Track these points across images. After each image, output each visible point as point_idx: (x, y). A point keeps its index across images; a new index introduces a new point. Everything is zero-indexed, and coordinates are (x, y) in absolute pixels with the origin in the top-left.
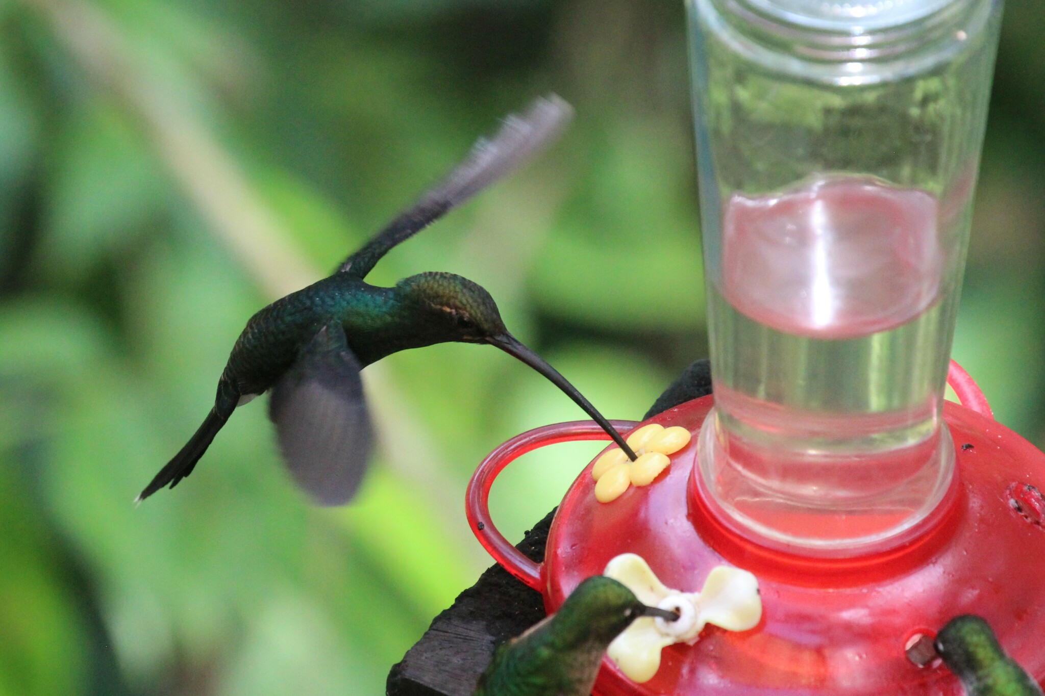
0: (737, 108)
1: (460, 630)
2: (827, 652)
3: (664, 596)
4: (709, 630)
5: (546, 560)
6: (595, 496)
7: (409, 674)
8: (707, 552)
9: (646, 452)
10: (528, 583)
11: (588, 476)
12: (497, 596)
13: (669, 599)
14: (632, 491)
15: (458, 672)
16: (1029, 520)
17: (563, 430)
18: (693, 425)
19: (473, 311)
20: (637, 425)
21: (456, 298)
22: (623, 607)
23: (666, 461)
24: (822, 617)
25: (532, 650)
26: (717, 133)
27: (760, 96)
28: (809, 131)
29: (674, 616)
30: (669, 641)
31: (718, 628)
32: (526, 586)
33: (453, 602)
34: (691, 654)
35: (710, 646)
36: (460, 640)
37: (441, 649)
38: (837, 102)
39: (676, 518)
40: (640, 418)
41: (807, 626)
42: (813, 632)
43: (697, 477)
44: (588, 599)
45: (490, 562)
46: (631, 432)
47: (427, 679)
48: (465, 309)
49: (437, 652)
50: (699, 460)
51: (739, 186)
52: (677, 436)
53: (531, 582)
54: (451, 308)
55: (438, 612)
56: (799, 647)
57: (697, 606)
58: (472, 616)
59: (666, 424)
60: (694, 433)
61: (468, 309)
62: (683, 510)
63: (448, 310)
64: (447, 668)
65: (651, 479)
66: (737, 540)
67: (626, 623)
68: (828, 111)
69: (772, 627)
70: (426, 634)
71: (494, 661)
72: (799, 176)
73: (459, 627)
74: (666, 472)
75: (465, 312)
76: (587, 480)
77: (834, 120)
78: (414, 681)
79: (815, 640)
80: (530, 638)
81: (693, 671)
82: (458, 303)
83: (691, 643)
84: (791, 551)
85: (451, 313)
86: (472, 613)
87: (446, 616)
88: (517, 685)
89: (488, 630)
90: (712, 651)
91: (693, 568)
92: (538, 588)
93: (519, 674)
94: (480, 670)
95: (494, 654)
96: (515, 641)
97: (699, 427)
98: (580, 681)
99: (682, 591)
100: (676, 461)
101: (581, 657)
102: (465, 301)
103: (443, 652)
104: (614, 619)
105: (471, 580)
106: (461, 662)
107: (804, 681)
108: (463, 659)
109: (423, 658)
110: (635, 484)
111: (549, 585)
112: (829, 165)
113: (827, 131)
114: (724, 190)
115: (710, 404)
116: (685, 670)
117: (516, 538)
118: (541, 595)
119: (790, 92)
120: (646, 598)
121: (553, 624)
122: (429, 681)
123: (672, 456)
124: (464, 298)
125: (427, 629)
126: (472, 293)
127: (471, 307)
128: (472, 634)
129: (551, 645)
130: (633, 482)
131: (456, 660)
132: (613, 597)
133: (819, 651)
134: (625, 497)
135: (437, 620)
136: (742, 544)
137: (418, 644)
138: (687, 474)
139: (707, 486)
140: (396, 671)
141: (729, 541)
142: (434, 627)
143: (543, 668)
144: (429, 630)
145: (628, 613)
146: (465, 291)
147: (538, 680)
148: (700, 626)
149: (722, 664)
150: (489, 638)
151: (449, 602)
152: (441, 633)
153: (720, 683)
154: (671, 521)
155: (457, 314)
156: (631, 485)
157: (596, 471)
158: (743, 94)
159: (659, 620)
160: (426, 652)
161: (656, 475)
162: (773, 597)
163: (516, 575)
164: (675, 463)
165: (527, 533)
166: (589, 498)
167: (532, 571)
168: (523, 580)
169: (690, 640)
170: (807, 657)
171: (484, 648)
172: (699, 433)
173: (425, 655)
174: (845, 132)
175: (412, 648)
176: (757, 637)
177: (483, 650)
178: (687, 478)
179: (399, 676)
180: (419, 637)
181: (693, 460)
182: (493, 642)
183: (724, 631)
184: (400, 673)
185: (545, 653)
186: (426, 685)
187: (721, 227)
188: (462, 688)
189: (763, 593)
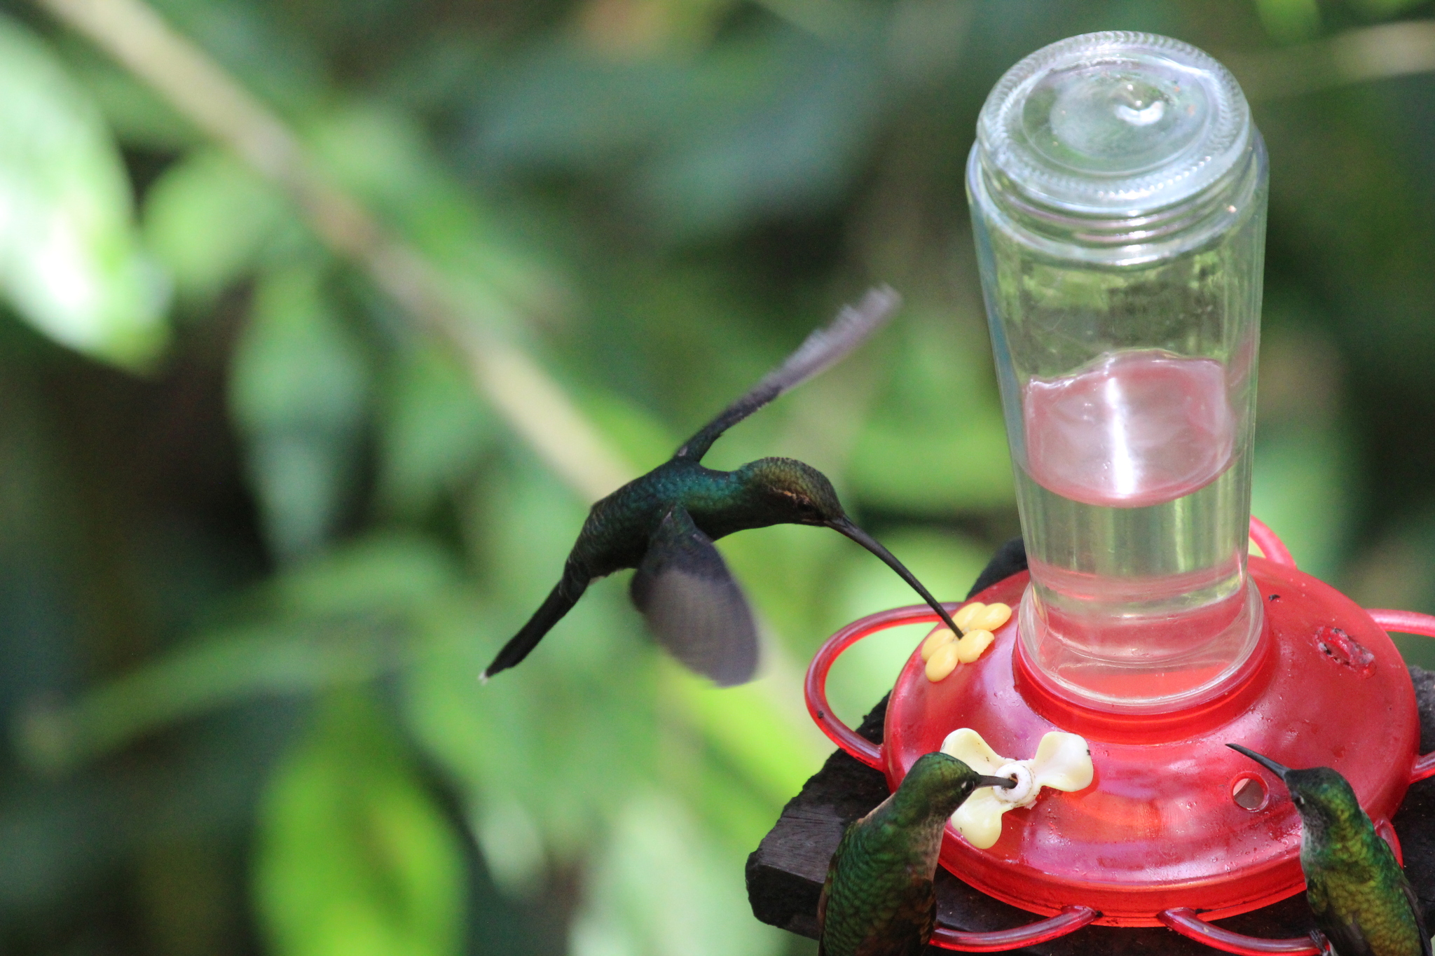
0: (1026, 297)
1: (809, 815)
2: (1159, 804)
3: (1001, 766)
4: (1046, 793)
5: (885, 740)
6: (925, 676)
7: (766, 861)
8: (1037, 720)
9: (970, 630)
10: (871, 764)
11: (918, 659)
12: (842, 780)
13: (1005, 768)
14: (960, 668)
15: (812, 854)
16: (1339, 661)
17: (890, 616)
18: (1013, 600)
19: (811, 495)
20: (960, 606)
21: (797, 484)
22: (960, 780)
23: (991, 637)
24: (1151, 771)
25: (877, 828)
26: (1010, 322)
27: (1047, 282)
28: (1097, 313)
29: (1011, 783)
30: (1008, 807)
31: (1054, 790)
32: (869, 767)
33: (800, 789)
34: (1031, 817)
35: (1047, 808)
36: (810, 824)
37: (793, 834)
38: (1120, 282)
39: (1004, 690)
40: (962, 598)
41: (1138, 781)
42: (1144, 786)
43: (1021, 649)
44: (924, 777)
45: (833, 748)
46: (955, 612)
47: (784, 863)
48: (806, 494)
49: (790, 837)
50: (1021, 633)
51: (1035, 370)
52: (998, 612)
53: (873, 763)
54: (792, 493)
55: (787, 800)
56: (1132, 801)
57: (1032, 772)
58: (822, 800)
59: (987, 601)
60: (1015, 608)
61: (808, 494)
62: (1011, 682)
63: (789, 494)
64: (802, 853)
65: (978, 656)
66: (1064, 706)
67: (965, 795)
68: (1113, 292)
69: (1105, 785)
70: (779, 821)
71: (843, 840)
72: (1090, 356)
73: (807, 813)
74: (991, 648)
75: (805, 496)
76: (917, 662)
77: (1119, 300)
78: (770, 867)
79: (1147, 794)
80: (874, 816)
81: (1033, 833)
82: (799, 489)
83: (1030, 807)
84: (1118, 712)
85: (792, 497)
86: (819, 798)
87: (795, 803)
88: (867, 863)
89: (837, 812)
90: (1050, 812)
91: (1025, 736)
92: (880, 768)
93: (867, 852)
94: (833, 851)
95: (843, 836)
96: (861, 821)
97: (1019, 601)
98: (926, 854)
99: (1017, 759)
100: (999, 636)
101: (924, 831)
102: (805, 487)
103: (795, 837)
104: (951, 793)
105: (816, 767)
106: (814, 845)
107: (1140, 833)
108: (816, 842)
109: (778, 845)
110: (962, 662)
111: (890, 765)
112: (1119, 342)
113: (1113, 311)
114: (1021, 376)
115: (1027, 579)
116: (1026, 834)
117: (855, 723)
118: (883, 774)
119: (1076, 277)
120: (982, 769)
121: (893, 802)
122: (785, 866)
123: (995, 632)
124: (804, 483)
125: (778, 816)
126: (811, 479)
127: (811, 492)
128: (821, 817)
129: (895, 822)
130: (961, 660)
131: (809, 844)
132: (948, 771)
133: (1151, 803)
134: (955, 675)
135: (787, 808)
136: (1069, 709)
137: (772, 832)
138: (1011, 647)
139: (1031, 657)
140: (753, 859)
141: (1057, 708)
142: (785, 814)
143: (890, 844)
144: (781, 817)
145: (964, 785)
146: (805, 476)
147: (886, 856)
148: (1036, 790)
149: (1061, 824)
150: (839, 820)
151: (796, 789)
152: (792, 819)
153: (1061, 842)
154: (1000, 693)
155: (797, 499)
156: (959, 662)
157: (925, 651)
158: (1030, 283)
159: (997, 788)
160: (780, 839)
161: (982, 650)
162: (1103, 756)
163: (858, 758)
164: (999, 638)
165: (865, 717)
166: (921, 678)
167: (873, 753)
168: (865, 761)
169: (1028, 804)
170: (1142, 810)
171: (834, 829)
172: (1019, 608)
173: (779, 841)
174: (1130, 310)
175: (767, 836)
176: (1091, 796)
177: (834, 832)
178: (1012, 651)
179: (757, 864)
180: (771, 825)
181: (1015, 633)
182: (842, 824)
183: (1061, 792)
184: (757, 860)
185: (889, 829)
186: (784, 870)
187: (1022, 410)
188: (818, 870)
189: (1093, 753)
